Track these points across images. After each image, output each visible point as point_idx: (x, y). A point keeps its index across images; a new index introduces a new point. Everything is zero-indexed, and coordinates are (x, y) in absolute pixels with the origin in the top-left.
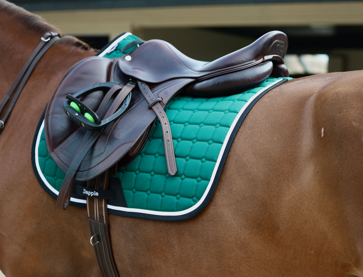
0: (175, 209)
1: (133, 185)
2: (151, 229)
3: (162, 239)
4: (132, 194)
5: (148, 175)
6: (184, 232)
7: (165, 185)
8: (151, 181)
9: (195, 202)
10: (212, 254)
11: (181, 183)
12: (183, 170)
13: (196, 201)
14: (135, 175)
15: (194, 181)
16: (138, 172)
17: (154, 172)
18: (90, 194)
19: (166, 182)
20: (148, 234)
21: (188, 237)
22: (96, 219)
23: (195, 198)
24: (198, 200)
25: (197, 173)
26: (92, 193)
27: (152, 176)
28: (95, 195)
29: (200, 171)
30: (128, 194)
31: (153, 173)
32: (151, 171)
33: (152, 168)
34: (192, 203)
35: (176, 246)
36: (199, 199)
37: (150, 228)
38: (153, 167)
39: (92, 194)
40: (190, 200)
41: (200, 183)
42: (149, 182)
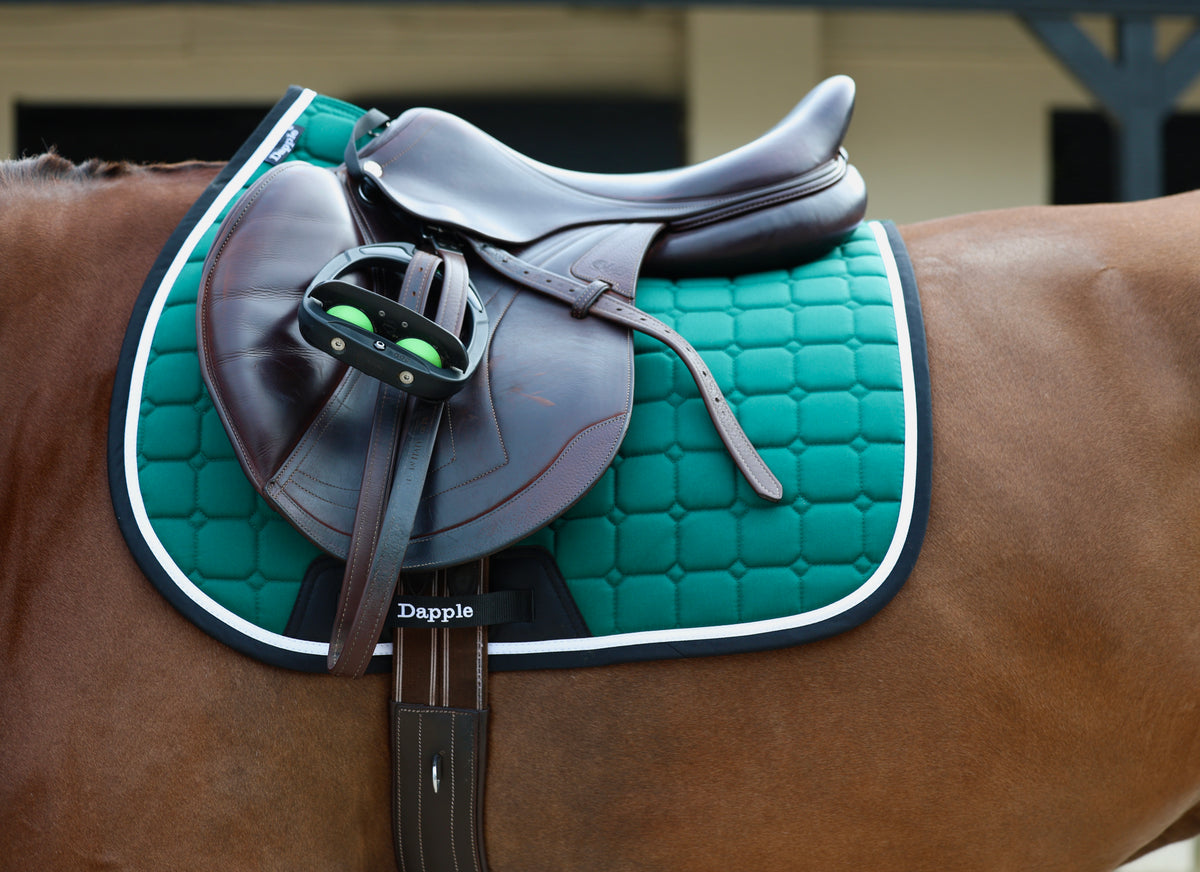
0: (798, 605)
1: (611, 557)
2: (682, 693)
3: (725, 718)
4: (609, 589)
5: (664, 519)
6: (808, 679)
7: (740, 539)
8: (678, 534)
9: (867, 573)
10: (907, 733)
11: (802, 524)
12: (796, 482)
13: (868, 568)
14: (611, 527)
15: (850, 508)
16: (617, 513)
17: (683, 505)
18: (438, 616)
19: (739, 528)
20: (670, 711)
21: (824, 692)
22: (432, 703)
23: (863, 561)
24: (875, 565)
25: (854, 485)
26: (445, 610)
27: (677, 518)
28: (460, 616)
29: (861, 478)
30: (591, 591)
31: (678, 509)
32: (671, 505)
33: (672, 493)
34: (858, 575)
35: (779, 731)
36: (877, 560)
37: (676, 689)
38: (677, 492)
39: (446, 616)
40: (849, 571)
41: (869, 513)
42: (673, 542)
